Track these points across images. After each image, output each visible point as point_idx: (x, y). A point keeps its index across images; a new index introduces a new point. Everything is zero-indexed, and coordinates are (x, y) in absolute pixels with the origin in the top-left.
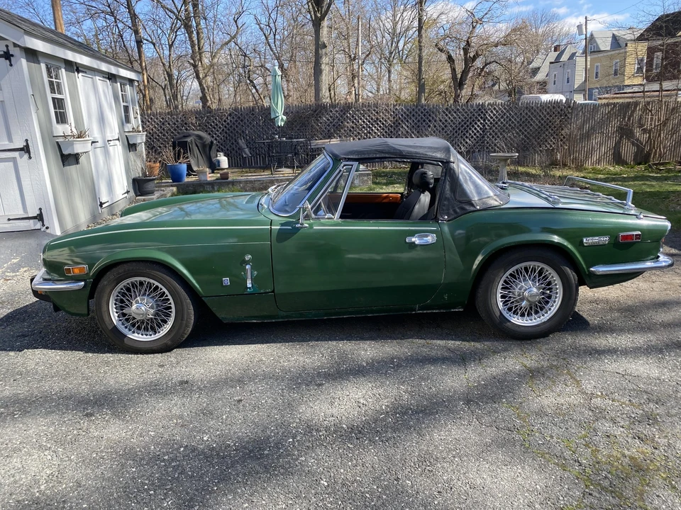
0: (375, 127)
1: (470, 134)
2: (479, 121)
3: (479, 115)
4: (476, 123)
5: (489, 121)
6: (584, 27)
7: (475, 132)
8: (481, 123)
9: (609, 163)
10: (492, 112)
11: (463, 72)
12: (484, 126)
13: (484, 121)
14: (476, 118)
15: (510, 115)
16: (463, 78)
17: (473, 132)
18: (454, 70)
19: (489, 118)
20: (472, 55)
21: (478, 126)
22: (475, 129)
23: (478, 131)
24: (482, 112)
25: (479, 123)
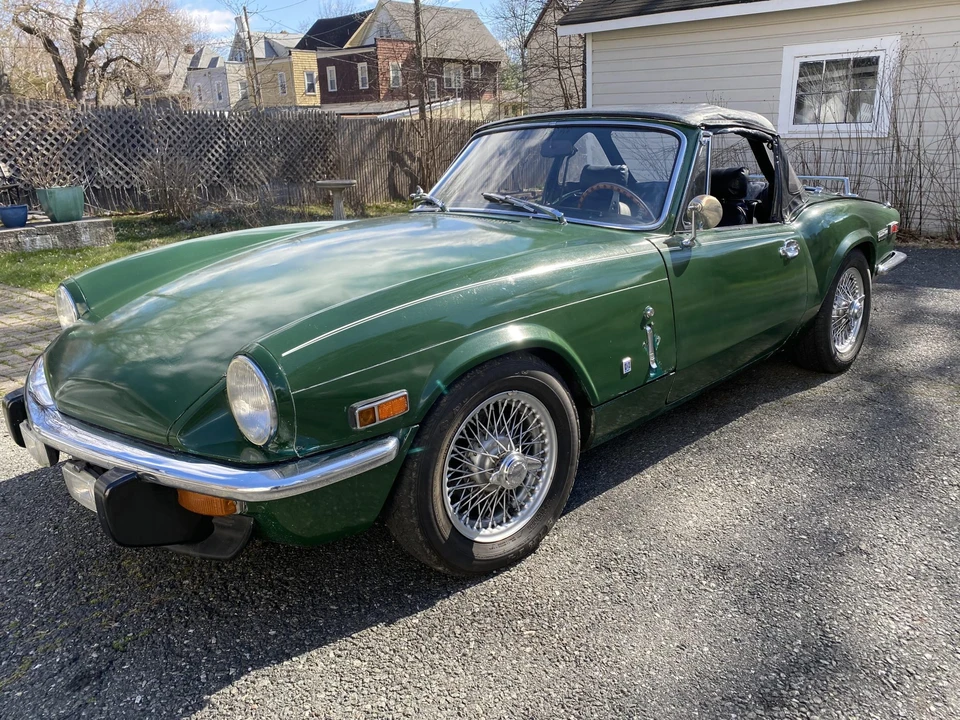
0: (42, 145)
1: (209, 160)
2: (219, 138)
3: (219, 130)
4: (216, 143)
5: (234, 139)
6: (244, 20)
7: (217, 155)
8: (223, 142)
9: (387, 200)
10: (236, 125)
11: (77, 69)
12: (228, 147)
13: (227, 138)
14: (215, 134)
15: (262, 131)
16: (79, 80)
17: (213, 155)
18: (59, 65)
19: (233, 134)
20: (87, 43)
21: (220, 147)
22: (216, 151)
23: (220, 155)
24: (222, 126)
25: (220, 142)
